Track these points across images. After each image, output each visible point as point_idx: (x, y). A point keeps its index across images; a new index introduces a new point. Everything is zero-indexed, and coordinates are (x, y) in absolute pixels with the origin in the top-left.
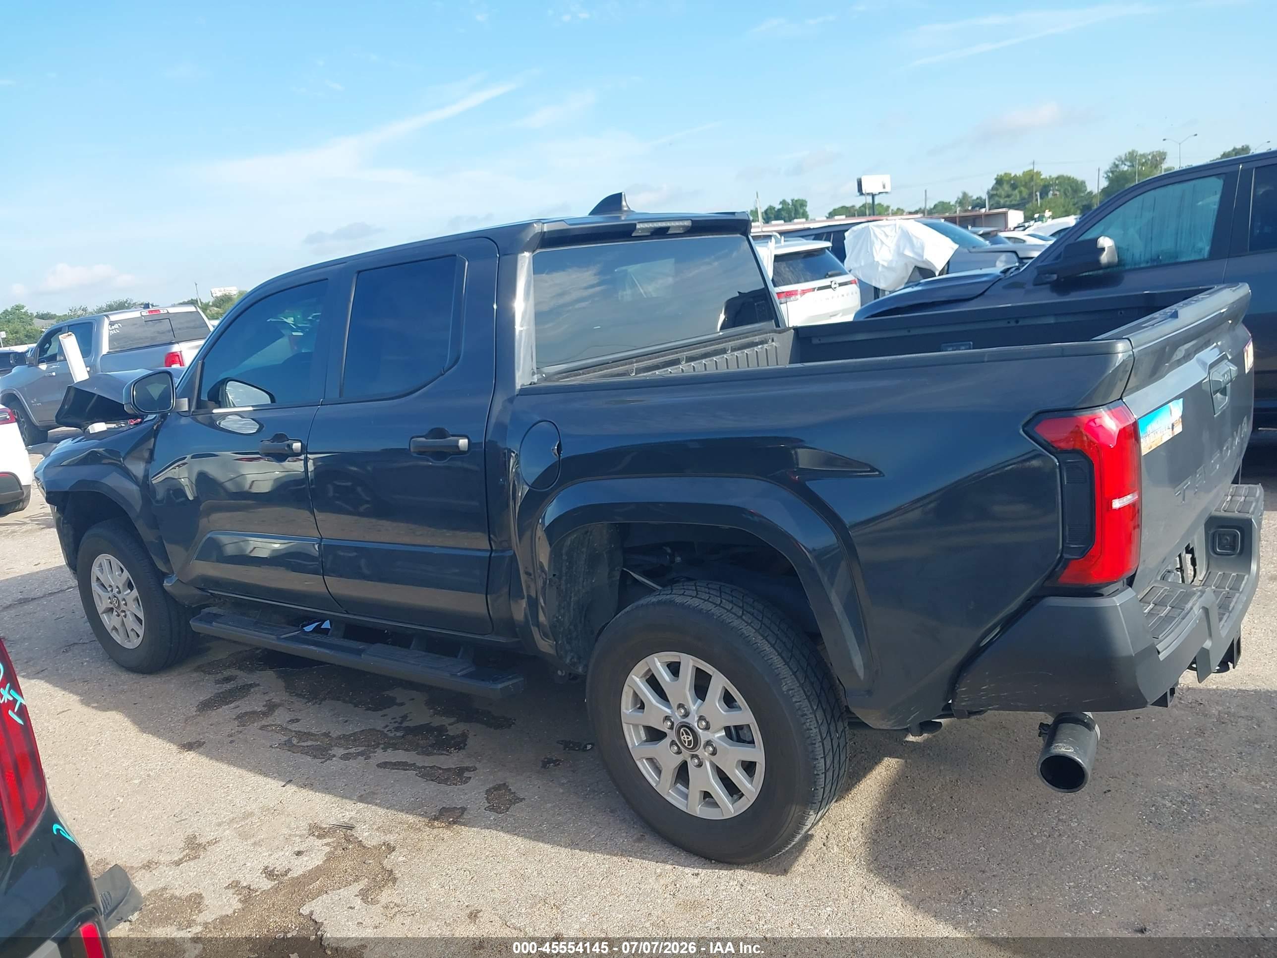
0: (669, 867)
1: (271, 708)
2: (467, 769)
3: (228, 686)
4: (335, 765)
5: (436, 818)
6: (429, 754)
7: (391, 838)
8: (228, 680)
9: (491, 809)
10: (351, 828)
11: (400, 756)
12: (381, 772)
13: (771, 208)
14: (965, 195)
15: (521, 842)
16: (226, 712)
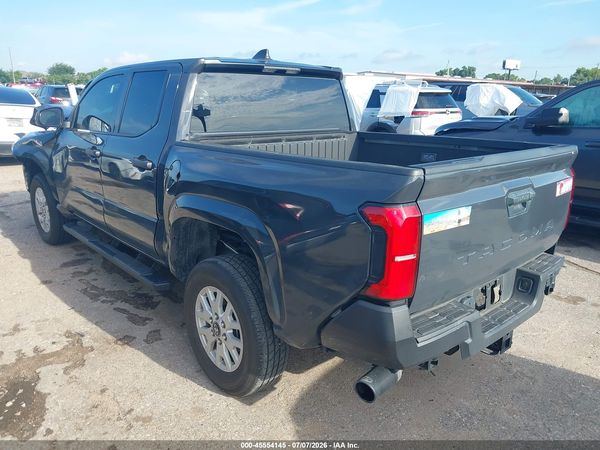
0: (202, 388)
1: (90, 271)
2: (148, 319)
3: (79, 258)
4: (97, 304)
5: (120, 340)
6: (138, 308)
7: (95, 345)
8: (82, 255)
9: (146, 341)
10: (82, 336)
11: (126, 306)
12: (114, 312)
13: (457, 69)
14: (559, 75)
15: (147, 360)
16: (71, 269)
